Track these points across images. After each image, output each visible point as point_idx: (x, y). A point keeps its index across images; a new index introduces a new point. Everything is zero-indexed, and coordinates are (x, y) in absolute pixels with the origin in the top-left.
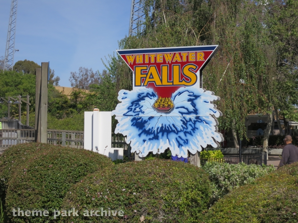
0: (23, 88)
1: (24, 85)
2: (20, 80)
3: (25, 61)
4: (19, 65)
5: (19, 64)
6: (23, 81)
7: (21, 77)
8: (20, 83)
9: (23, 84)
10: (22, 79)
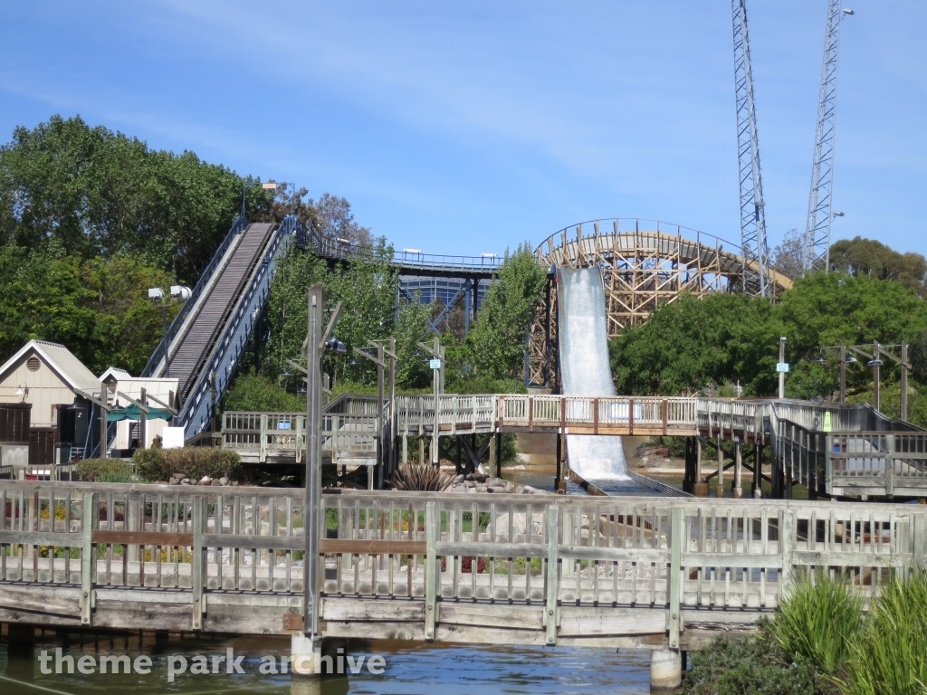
0: (864, 318)
1: (866, 309)
2: (857, 295)
3: (857, 240)
4: (840, 253)
5: (840, 250)
6: (865, 298)
7: (861, 289)
8: (855, 307)
9: (865, 306)
10: (862, 293)
